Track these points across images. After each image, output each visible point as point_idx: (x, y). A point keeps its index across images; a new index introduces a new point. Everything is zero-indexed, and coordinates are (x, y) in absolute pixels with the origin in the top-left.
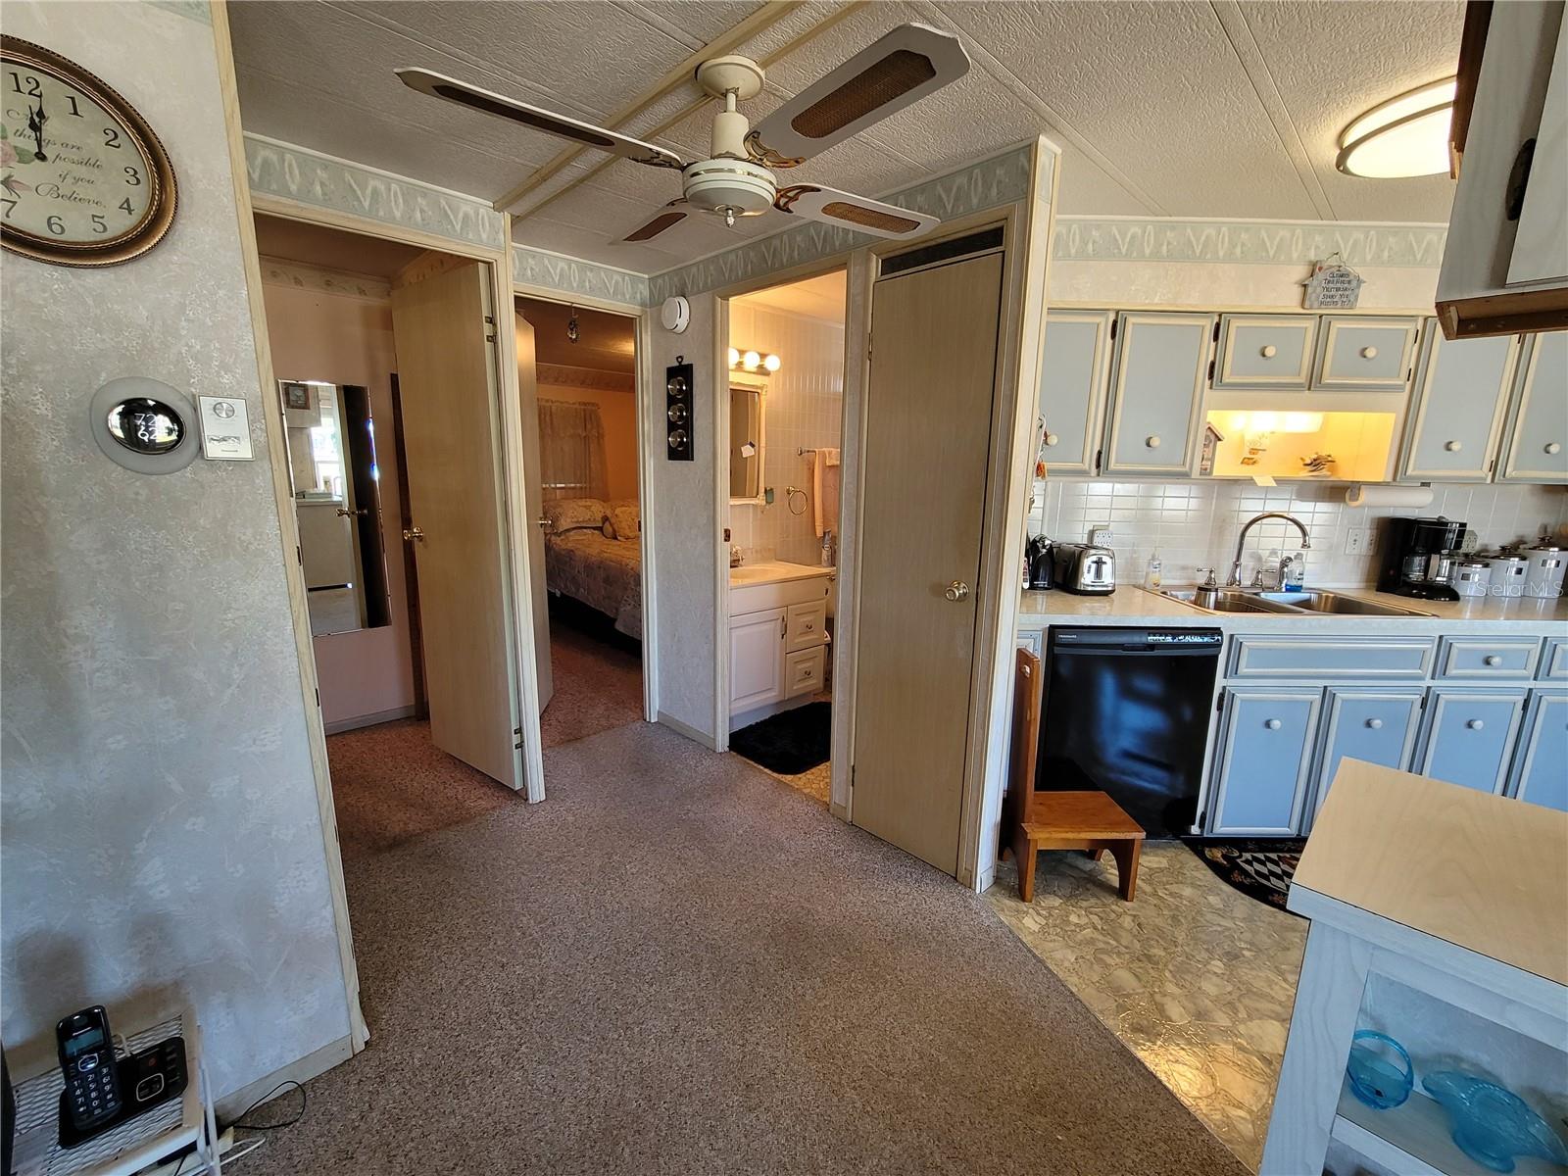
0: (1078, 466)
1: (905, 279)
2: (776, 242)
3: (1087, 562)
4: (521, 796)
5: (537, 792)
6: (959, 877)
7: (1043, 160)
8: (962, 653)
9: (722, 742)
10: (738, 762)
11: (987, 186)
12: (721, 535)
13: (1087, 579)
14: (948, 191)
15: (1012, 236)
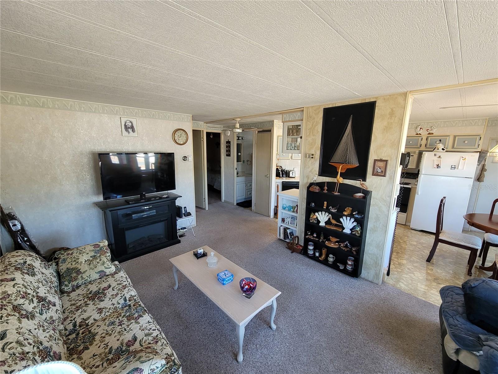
0: (288, 158)
1: (260, 134)
2: (243, 125)
3: (291, 173)
4: (205, 209)
5: (207, 209)
6: (269, 216)
7: (275, 122)
8: (268, 184)
9: (235, 204)
10: (237, 206)
11: (269, 124)
12: (235, 169)
13: (291, 175)
14: (265, 124)
15: (272, 131)
